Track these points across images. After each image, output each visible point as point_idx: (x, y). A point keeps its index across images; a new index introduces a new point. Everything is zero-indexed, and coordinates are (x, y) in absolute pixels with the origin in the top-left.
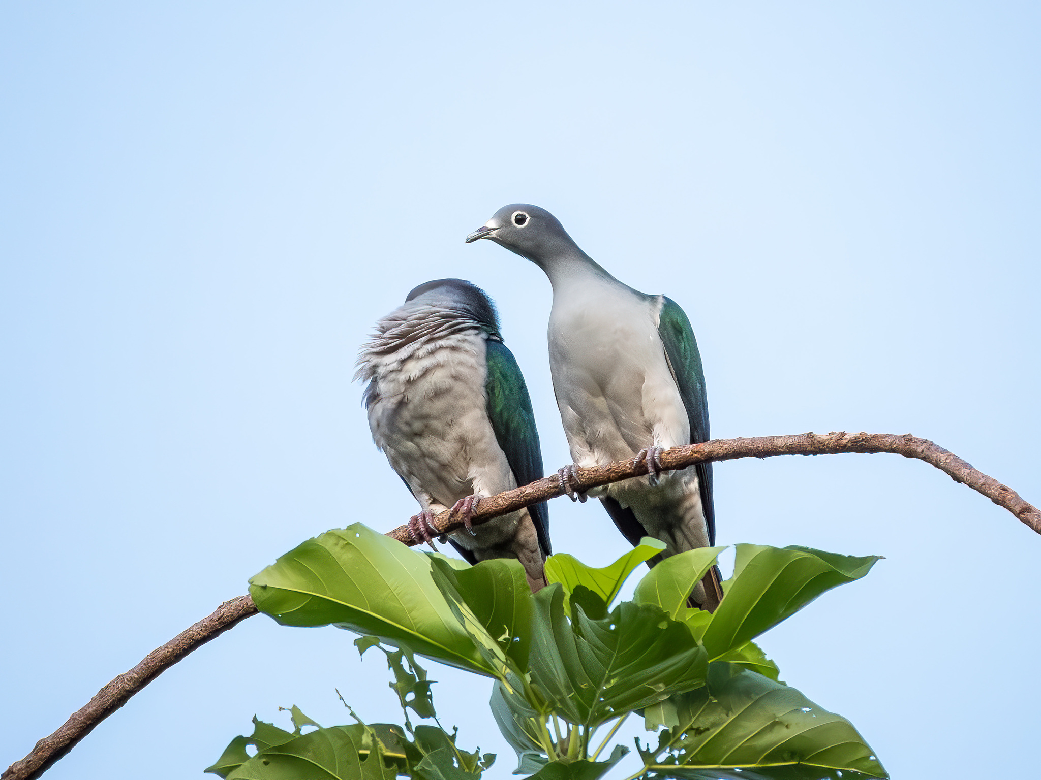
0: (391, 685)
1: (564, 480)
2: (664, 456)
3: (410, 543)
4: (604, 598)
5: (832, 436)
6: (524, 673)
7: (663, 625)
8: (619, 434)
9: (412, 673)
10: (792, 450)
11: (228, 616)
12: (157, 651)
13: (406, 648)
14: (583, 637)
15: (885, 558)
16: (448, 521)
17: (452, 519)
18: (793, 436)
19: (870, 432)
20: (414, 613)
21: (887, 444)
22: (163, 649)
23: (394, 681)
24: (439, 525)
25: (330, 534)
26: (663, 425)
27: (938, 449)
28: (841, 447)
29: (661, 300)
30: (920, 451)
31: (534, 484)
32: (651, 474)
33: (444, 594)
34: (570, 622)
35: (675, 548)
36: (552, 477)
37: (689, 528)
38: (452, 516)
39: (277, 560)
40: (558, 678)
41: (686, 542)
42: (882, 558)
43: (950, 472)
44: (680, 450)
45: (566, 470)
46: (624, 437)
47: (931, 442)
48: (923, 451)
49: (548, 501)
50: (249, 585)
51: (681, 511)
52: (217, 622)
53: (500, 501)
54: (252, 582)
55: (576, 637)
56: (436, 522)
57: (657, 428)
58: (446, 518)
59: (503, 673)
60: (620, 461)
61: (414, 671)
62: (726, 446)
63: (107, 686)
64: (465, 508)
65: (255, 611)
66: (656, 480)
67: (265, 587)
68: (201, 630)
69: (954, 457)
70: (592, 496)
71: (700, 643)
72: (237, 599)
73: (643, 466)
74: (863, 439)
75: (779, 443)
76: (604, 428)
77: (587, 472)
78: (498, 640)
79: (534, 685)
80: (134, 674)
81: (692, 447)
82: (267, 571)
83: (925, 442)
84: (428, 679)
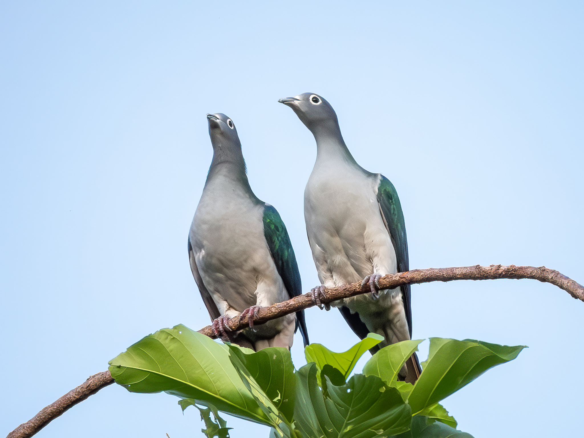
0: (203, 431)
1: (315, 296)
2: (381, 280)
3: (214, 337)
4: (344, 374)
5: (492, 267)
6: (290, 422)
7: (383, 390)
8: (349, 263)
9: (217, 423)
10: (465, 277)
11: (93, 386)
12: (46, 408)
13: (212, 406)
14: (330, 397)
15: (528, 347)
16: (238, 323)
17: (241, 321)
18: (466, 268)
19: (518, 265)
20: (218, 383)
21: (529, 273)
22: (50, 406)
23: (205, 428)
24: (233, 325)
25: (162, 331)
26: (379, 258)
27: (562, 276)
28: (498, 275)
29: (380, 177)
30: (550, 277)
31: (296, 299)
32: (373, 292)
33: (238, 370)
34: (321, 389)
35: (388, 341)
36: (307, 294)
37: (396, 328)
38: (241, 319)
39: (127, 349)
40: (313, 426)
41: (394, 337)
42: (526, 347)
43: (570, 291)
44: (392, 276)
45: (317, 289)
46: (353, 265)
47: (558, 272)
48: (552, 277)
49: (305, 310)
50: (109, 365)
51: (391, 316)
52: (85, 390)
53: (273, 310)
54: (111, 364)
55: (325, 398)
56: (231, 324)
57: (376, 260)
58: (237, 321)
59: (277, 423)
60: (352, 284)
61: (217, 421)
62: (422, 274)
63: (13, 432)
64: (249, 314)
65: (112, 381)
66: (376, 296)
67: (119, 367)
68: (76, 395)
69: (573, 282)
70: (334, 306)
71: (407, 402)
72: (99, 374)
73: (367, 287)
74: (513, 270)
75: (458, 272)
76: (339, 259)
77: (330, 291)
78: (274, 400)
79: (297, 431)
80: (31, 424)
81: (400, 274)
82: (122, 355)
83: (553, 272)
84: (227, 427)
